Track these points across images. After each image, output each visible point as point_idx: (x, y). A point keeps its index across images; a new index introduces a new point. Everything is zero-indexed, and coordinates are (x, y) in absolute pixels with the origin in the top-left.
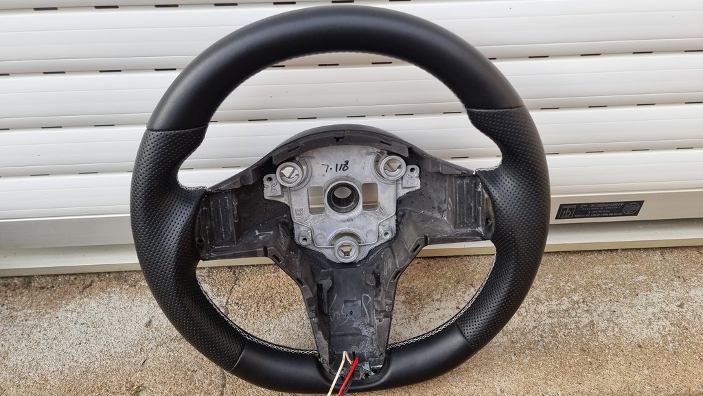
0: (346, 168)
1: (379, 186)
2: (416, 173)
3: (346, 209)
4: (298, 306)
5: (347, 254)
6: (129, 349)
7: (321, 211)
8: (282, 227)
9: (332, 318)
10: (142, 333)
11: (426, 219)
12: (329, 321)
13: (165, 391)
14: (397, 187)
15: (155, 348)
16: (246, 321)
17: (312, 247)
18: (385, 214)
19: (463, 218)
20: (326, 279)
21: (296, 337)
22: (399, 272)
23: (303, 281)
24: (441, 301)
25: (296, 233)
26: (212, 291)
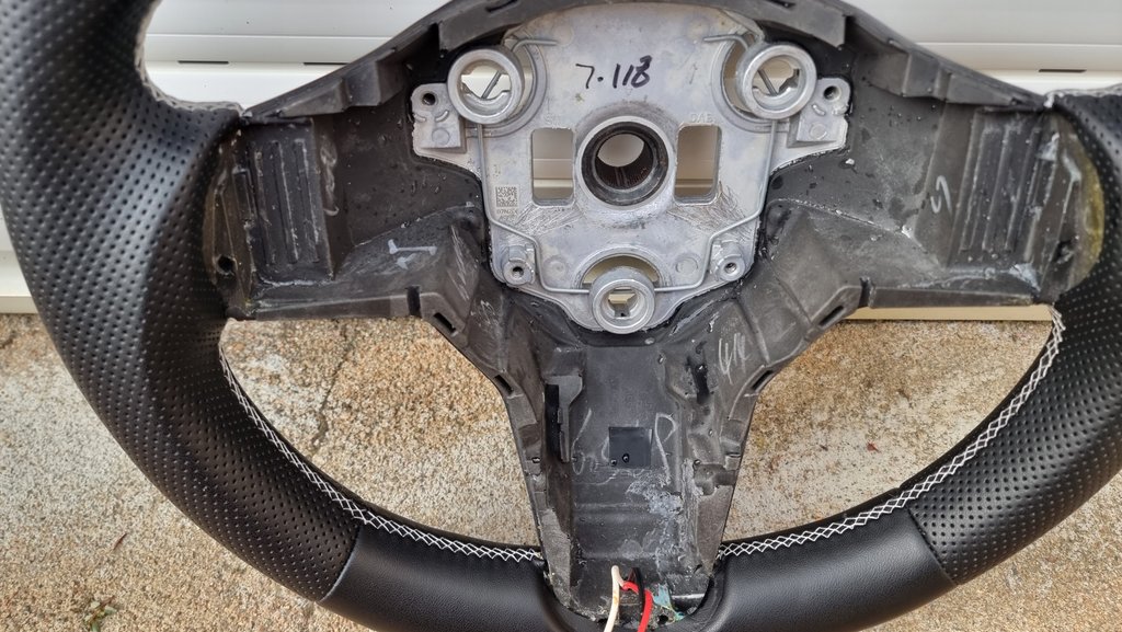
0: (641, 78)
1: (725, 137)
2: (840, 102)
3: (627, 195)
4: (492, 422)
5: (622, 310)
6: (88, 504)
7: (561, 196)
8: (460, 235)
9: (578, 468)
10: (120, 467)
11: (855, 235)
12: (570, 473)
13: (166, 619)
14: (775, 141)
15: (148, 506)
16: (369, 452)
17: (535, 291)
18: (733, 215)
19: (979, 237)
20: (568, 374)
21: (486, 499)
22: (768, 373)
23: (512, 381)
24: (830, 428)
25: (496, 250)
26: (292, 372)
